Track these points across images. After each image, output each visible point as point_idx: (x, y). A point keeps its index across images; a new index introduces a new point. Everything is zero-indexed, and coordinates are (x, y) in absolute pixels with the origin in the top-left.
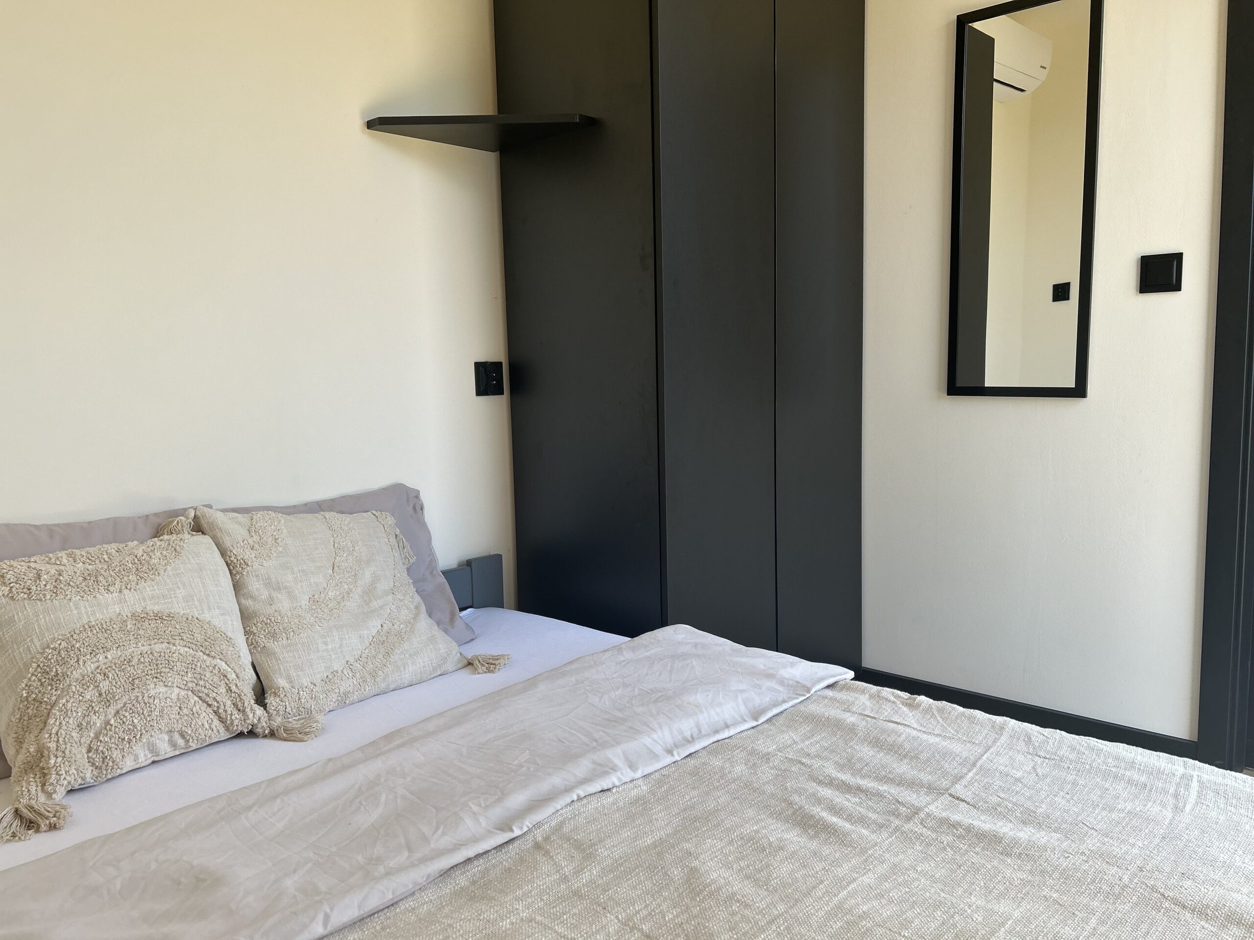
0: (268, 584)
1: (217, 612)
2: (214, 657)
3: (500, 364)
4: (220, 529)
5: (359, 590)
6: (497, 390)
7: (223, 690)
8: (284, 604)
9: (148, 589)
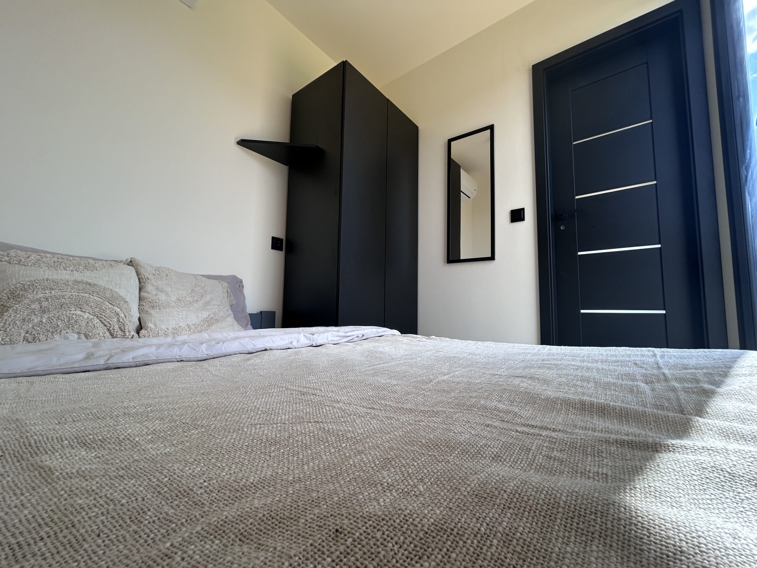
0: (157, 289)
1: (124, 290)
2: (114, 305)
3: (282, 240)
4: (141, 266)
5: (202, 302)
6: (280, 249)
7: (115, 320)
8: (163, 297)
9: (87, 273)
